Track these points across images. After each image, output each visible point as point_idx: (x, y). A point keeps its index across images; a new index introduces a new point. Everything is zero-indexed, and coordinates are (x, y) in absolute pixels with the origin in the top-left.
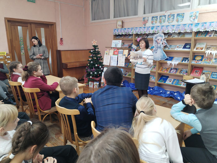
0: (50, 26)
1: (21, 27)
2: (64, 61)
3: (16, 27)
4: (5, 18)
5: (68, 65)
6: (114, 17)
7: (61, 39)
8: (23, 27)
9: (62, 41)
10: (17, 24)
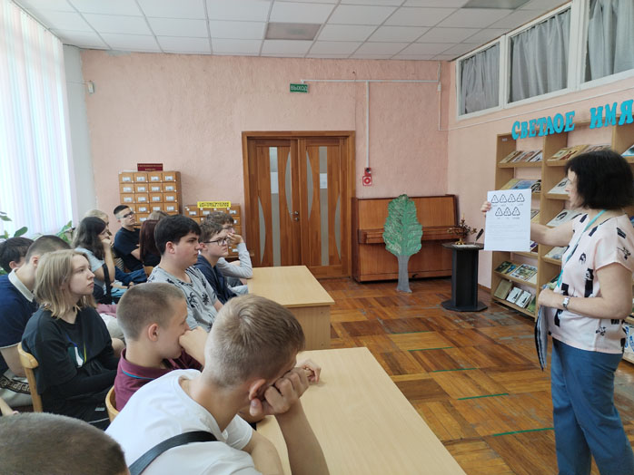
0: (341, 141)
1: (276, 148)
3: (265, 149)
4: (243, 133)
8: (281, 148)
10: (267, 143)
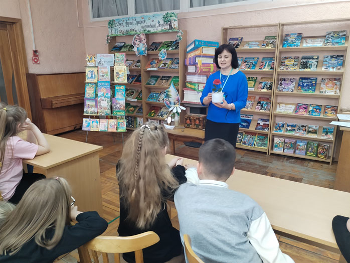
2: (43, 95)
5: (53, 103)
6: (136, 13)
7: (35, 52)
9: (37, 56)
